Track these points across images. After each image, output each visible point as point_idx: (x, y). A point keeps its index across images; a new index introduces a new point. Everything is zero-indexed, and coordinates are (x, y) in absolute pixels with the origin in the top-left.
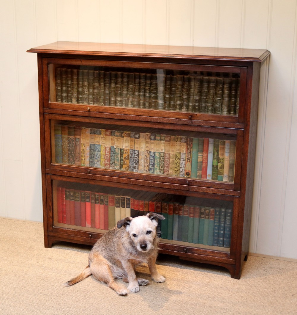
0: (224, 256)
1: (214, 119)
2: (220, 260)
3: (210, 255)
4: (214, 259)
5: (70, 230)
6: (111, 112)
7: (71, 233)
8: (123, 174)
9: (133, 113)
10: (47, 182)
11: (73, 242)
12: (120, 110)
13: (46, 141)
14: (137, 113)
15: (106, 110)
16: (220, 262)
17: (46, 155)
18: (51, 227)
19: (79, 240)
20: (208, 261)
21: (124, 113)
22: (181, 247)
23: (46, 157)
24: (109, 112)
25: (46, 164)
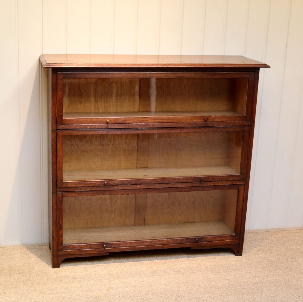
0: (230, 238)
1: (226, 119)
2: (227, 243)
3: (218, 239)
4: (222, 243)
5: (82, 244)
6: (130, 122)
7: (83, 247)
8: (140, 181)
9: (153, 121)
10: (58, 200)
11: (85, 256)
12: (140, 119)
13: (58, 159)
14: (156, 121)
15: (125, 121)
16: (227, 244)
17: (58, 173)
18: (61, 246)
19: (92, 253)
20: (216, 245)
21: (144, 122)
22: (193, 238)
23: (58, 175)
24: (128, 122)
25: (58, 183)
